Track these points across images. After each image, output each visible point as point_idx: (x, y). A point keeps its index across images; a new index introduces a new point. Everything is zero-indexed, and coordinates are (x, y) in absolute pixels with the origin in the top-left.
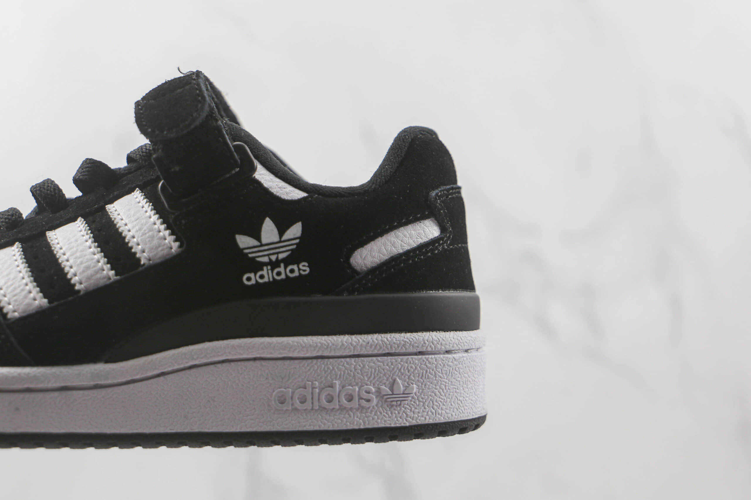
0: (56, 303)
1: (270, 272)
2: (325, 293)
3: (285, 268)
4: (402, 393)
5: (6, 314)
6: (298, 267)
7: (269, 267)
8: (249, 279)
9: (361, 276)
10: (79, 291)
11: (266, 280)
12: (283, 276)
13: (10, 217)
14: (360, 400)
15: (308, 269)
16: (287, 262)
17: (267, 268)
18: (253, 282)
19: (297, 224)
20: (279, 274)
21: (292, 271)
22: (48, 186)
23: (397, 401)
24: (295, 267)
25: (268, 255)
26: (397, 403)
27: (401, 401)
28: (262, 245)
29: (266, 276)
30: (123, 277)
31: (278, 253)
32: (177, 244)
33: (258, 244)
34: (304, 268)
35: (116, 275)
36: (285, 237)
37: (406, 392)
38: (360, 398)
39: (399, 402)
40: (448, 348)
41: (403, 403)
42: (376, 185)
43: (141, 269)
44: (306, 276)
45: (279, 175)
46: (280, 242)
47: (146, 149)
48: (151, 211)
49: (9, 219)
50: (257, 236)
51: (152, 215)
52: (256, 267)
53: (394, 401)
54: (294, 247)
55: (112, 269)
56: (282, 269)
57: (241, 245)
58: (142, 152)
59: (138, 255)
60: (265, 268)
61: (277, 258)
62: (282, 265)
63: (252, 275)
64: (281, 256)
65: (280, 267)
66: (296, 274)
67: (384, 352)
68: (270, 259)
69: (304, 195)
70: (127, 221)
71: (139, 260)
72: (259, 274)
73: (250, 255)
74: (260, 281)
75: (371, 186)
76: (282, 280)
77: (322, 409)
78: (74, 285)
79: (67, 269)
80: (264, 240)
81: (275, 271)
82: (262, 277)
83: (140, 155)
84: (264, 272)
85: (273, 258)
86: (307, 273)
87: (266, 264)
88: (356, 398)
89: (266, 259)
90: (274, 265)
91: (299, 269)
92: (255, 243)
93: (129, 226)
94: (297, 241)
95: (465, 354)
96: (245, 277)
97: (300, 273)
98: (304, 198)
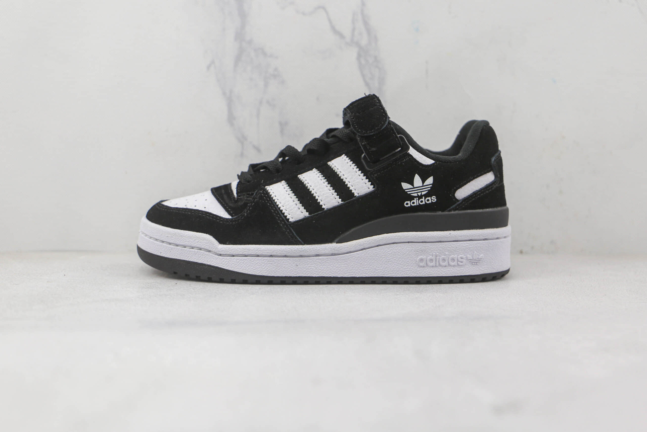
0: (313, 215)
1: (417, 200)
2: (443, 211)
3: (425, 199)
4: (477, 258)
5: (289, 219)
6: (431, 198)
7: (417, 198)
8: (407, 204)
9: (460, 202)
10: (324, 209)
11: (415, 204)
12: (424, 203)
13: (275, 166)
14: (458, 262)
15: (436, 200)
16: (426, 196)
17: (416, 199)
18: (409, 205)
19: (431, 177)
20: (422, 202)
21: (428, 200)
22: (292, 150)
23: (475, 262)
24: (429, 198)
25: (417, 193)
26: (475, 263)
27: (477, 262)
28: (414, 188)
29: (416, 203)
30: (345, 202)
31: (421, 192)
32: (372, 186)
33: (413, 187)
34: (434, 199)
35: (342, 201)
36: (425, 184)
37: (479, 258)
38: (458, 261)
39: (476, 263)
40: (499, 236)
41: (477, 263)
42: (466, 156)
43: (354, 198)
44: (434, 202)
45: (419, 151)
46: (423, 186)
47: (345, 133)
48: (356, 168)
49: (275, 167)
50: (412, 183)
51: (357, 171)
52: (411, 198)
53: (474, 262)
54: (430, 188)
55: (340, 198)
56: (423, 199)
57: (404, 188)
58: (343, 134)
59: (353, 192)
60: (415, 199)
61: (421, 194)
62: (423, 197)
63: (409, 202)
64: (423, 193)
65: (422, 198)
66: (430, 202)
67: (469, 239)
68: (418, 195)
69: (433, 162)
70: (344, 173)
71: (353, 194)
72: (412, 202)
73: (408, 193)
74: (413, 205)
75: (464, 157)
76: (423, 204)
77: (440, 265)
78: (322, 206)
79: (317, 197)
80: (415, 186)
81: (420, 200)
82: (413, 203)
83: (342, 136)
84: (415, 201)
85: (419, 194)
86: (435, 201)
87: (416, 197)
88: (456, 260)
89: (416, 195)
90: (420, 197)
91: (431, 200)
92: (410, 186)
93: (345, 176)
94: (431, 186)
95: (505, 239)
96: (405, 203)
97: (431, 201)
98: (433, 164)
